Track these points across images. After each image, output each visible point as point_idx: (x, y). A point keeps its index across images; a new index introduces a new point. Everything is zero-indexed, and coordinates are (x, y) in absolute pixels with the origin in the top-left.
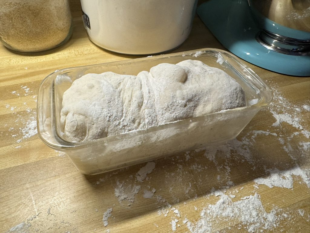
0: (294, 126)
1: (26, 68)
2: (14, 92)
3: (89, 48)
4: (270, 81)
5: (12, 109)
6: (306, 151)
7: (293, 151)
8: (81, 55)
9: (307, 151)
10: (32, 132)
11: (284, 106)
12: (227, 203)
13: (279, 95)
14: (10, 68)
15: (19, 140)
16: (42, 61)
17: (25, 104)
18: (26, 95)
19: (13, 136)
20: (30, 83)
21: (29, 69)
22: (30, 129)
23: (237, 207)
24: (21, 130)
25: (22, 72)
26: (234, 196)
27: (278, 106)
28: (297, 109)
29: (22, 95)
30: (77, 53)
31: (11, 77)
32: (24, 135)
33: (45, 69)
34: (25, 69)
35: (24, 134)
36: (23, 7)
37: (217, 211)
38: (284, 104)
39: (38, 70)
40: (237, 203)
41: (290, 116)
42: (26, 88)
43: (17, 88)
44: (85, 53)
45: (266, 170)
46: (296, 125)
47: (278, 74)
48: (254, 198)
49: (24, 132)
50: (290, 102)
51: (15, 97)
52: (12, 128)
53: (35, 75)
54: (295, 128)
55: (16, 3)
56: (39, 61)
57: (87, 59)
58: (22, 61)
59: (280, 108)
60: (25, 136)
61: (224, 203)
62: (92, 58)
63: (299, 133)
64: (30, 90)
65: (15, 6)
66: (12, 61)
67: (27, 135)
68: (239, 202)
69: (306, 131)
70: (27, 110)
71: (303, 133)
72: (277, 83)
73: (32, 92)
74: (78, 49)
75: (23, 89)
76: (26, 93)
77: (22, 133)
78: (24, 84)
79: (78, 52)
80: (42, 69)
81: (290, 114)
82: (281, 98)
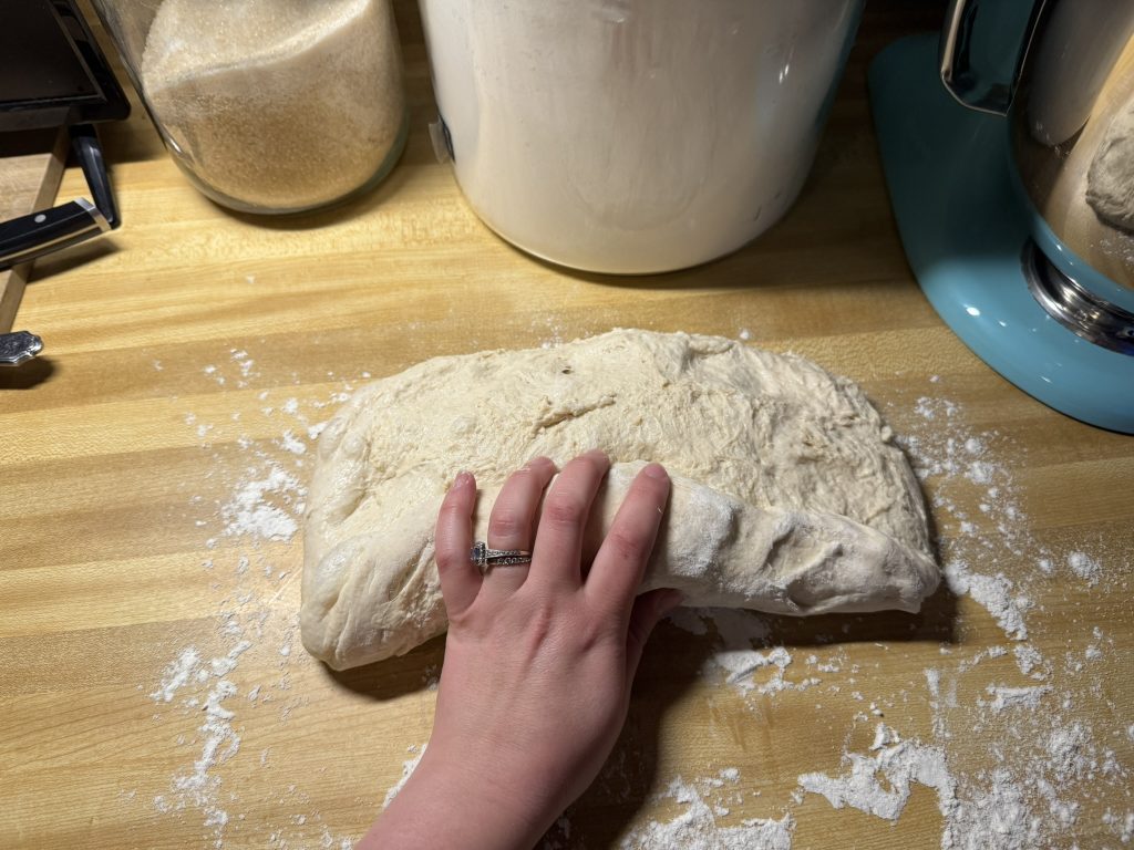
0: (1001, 624)
1: (251, 279)
2: (210, 369)
3: (449, 215)
4: (1006, 438)
5: (202, 430)
6: (994, 714)
7: (955, 708)
8: (419, 242)
9: (998, 715)
10: (245, 520)
11: (1008, 544)
12: (700, 826)
13: (1011, 498)
14: (206, 274)
15: (211, 541)
16: (300, 252)
17: (235, 417)
18: (241, 384)
19: (199, 523)
20: (257, 339)
21: (258, 281)
22: (242, 508)
23: (721, 842)
24: (220, 509)
25: (237, 293)
26: (726, 811)
27: (985, 543)
28: (1044, 564)
29: (231, 386)
30: (408, 232)
31: (206, 307)
32: (227, 526)
33: (307, 287)
34: (246, 282)
35: (226, 522)
36: (247, 110)
37: (666, 841)
38: (1010, 536)
39: (283, 288)
40: (725, 831)
41: (1006, 585)
42: (245, 360)
43: (215, 352)
44: (435, 233)
45: (846, 753)
46: (1009, 621)
47: (1049, 411)
48: (774, 828)
49: (226, 514)
50: (1034, 531)
51: (210, 387)
52: (198, 498)
53: (270, 311)
54: (1002, 631)
55: (228, 100)
56: (290, 254)
57: (435, 264)
58: (242, 247)
59: (992, 550)
60: (228, 530)
61: (691, 824)
62: (453, 262)
63: (1003, 652)
64: (254, 369)
65: (224, 105)
66: (213, 243)
67: (233, 526)
68: (733, 830)
69: (1030, 649)
70: (240, 441)
71: (1018, 655)
72: (1025, 450)
73: (259, 374)
74: (414, 216)
75: (236, 361)
76: (243, 379)
77: (221, 518)
78: (240, 343)
79: (414, 229)
80: (294, 289)
81: (1010, 578)
82: (1011, 511)
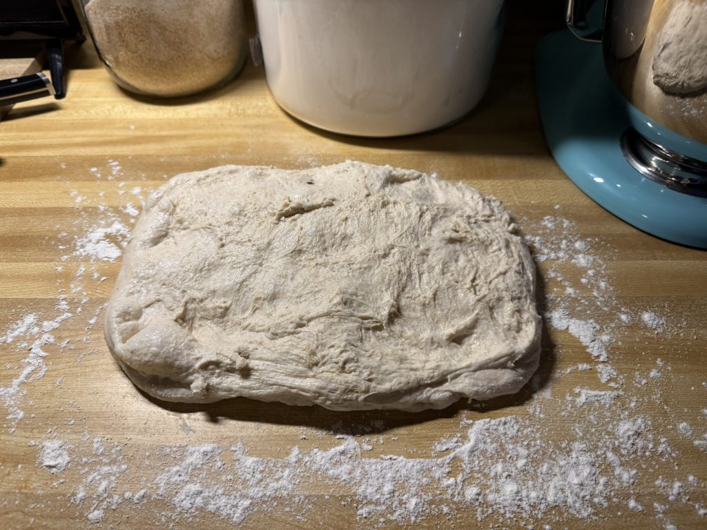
0: (589, 350)
1: (132, 127)
2: (94, 169)
3: (260, 104)
4: (603, 243)
5: (79, 199)
6: (578, 406)
7: (548, 400)
8: (239, 115)
9: (581, 407)
10: (90, 247)
11: (599, 303)
12: (349, 456)
13: (604, 277)
14: (108, 123)
15: (65, 257)
16: (166, 116)
17: (101, 194)
18: (110, 178)
19: (61, 247)
20: (127, 156)
21: (137, 128)
22: (90, 241)
23: (363, 468)
24: (76, 241)
25: (121, 134)
26: (370, 448)
27: (582, 301)
28: (623, 317)
29: (104, 178)
30: (233, 110)
31: (101, 139)
32: (77, 250)
33: (164, 133)
34: (130, 129)
35: (78, 248)
36: (138, 16)
37: (323, 463)
38: (600, 299)
39: (150, 133)
40: (367, 461)
41: (595, 327)
42: (115, 166)
43: (101, 162)
44: (250, 112)
45: (465, 420)
46: (594, 350)
47: (635, 231)
48: (404, 463)
49: (79, 244)
50: (618, 298)
51: (92, 178)
52: (65, 234)
53: (139, 143)
54: (589, 355)
55: (128, 9)
56: (160, 117)
57: (245, 127)
58: (132, 112)
59: (586, 306)
60: (78, 253)
61: (343, 453)
62: (257, 126)
63: (589, 368)
64: (121, 171)
65: (126, 12)
66: (116, 110)
67: (81, 250)
68: (373, 460)
69: (609, 367)
70: (100, 206)
71: (599, 370)
72: (616, 250)
73: (122, 174)
74: (239, 103)
75: (111, 167)
76: (112, 175)
77: (75, 245)
78: (115, 158)
79: (237, 109)
80: (157, 133)
81: (599, 324)
82: (603, 284)
